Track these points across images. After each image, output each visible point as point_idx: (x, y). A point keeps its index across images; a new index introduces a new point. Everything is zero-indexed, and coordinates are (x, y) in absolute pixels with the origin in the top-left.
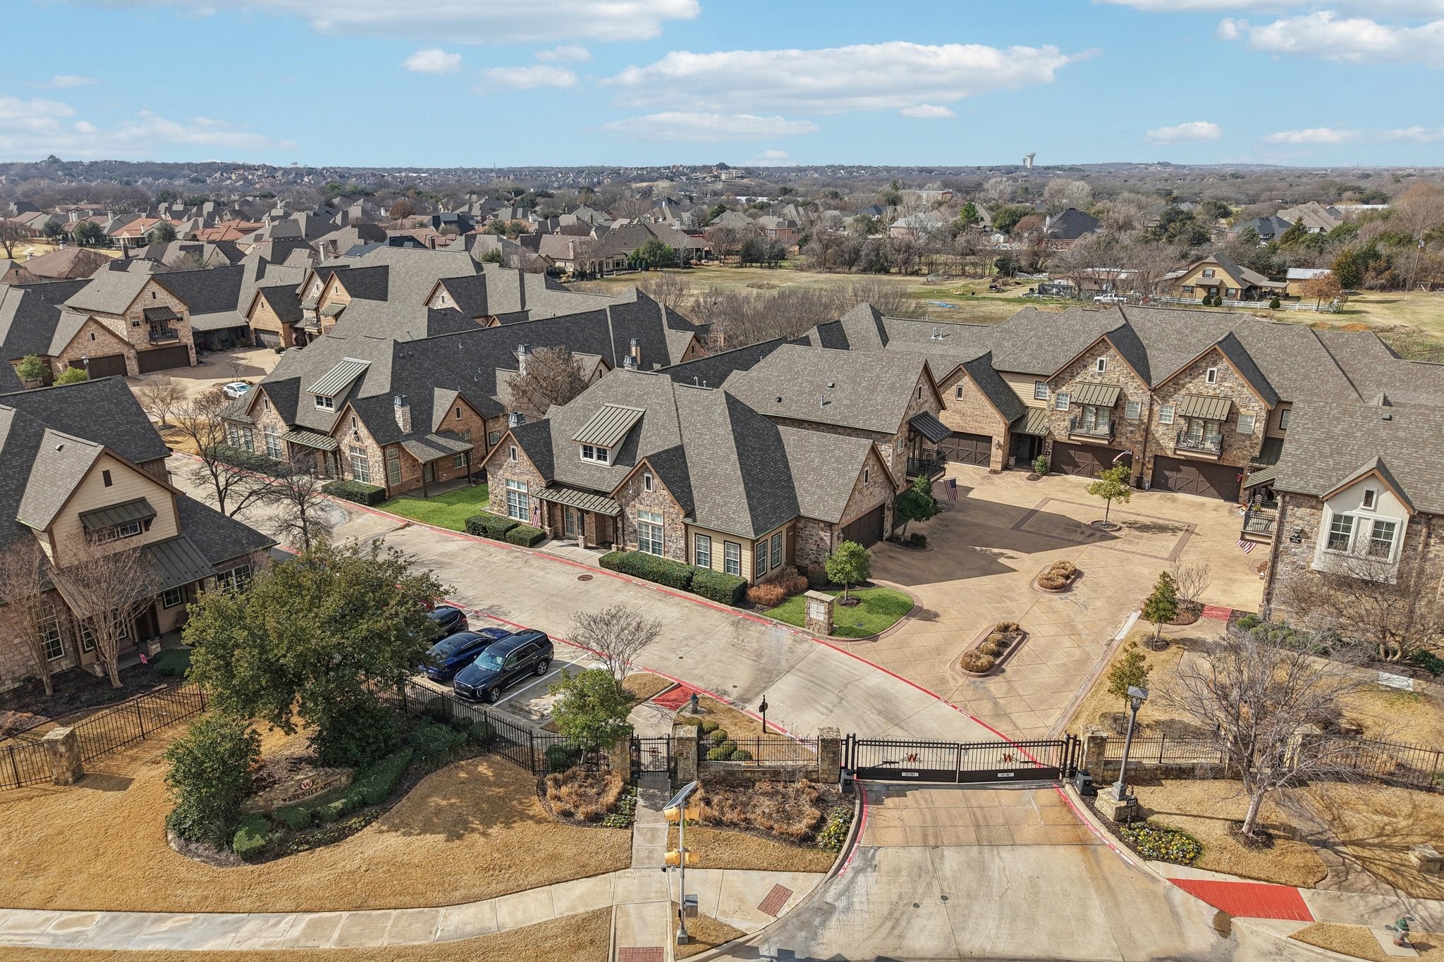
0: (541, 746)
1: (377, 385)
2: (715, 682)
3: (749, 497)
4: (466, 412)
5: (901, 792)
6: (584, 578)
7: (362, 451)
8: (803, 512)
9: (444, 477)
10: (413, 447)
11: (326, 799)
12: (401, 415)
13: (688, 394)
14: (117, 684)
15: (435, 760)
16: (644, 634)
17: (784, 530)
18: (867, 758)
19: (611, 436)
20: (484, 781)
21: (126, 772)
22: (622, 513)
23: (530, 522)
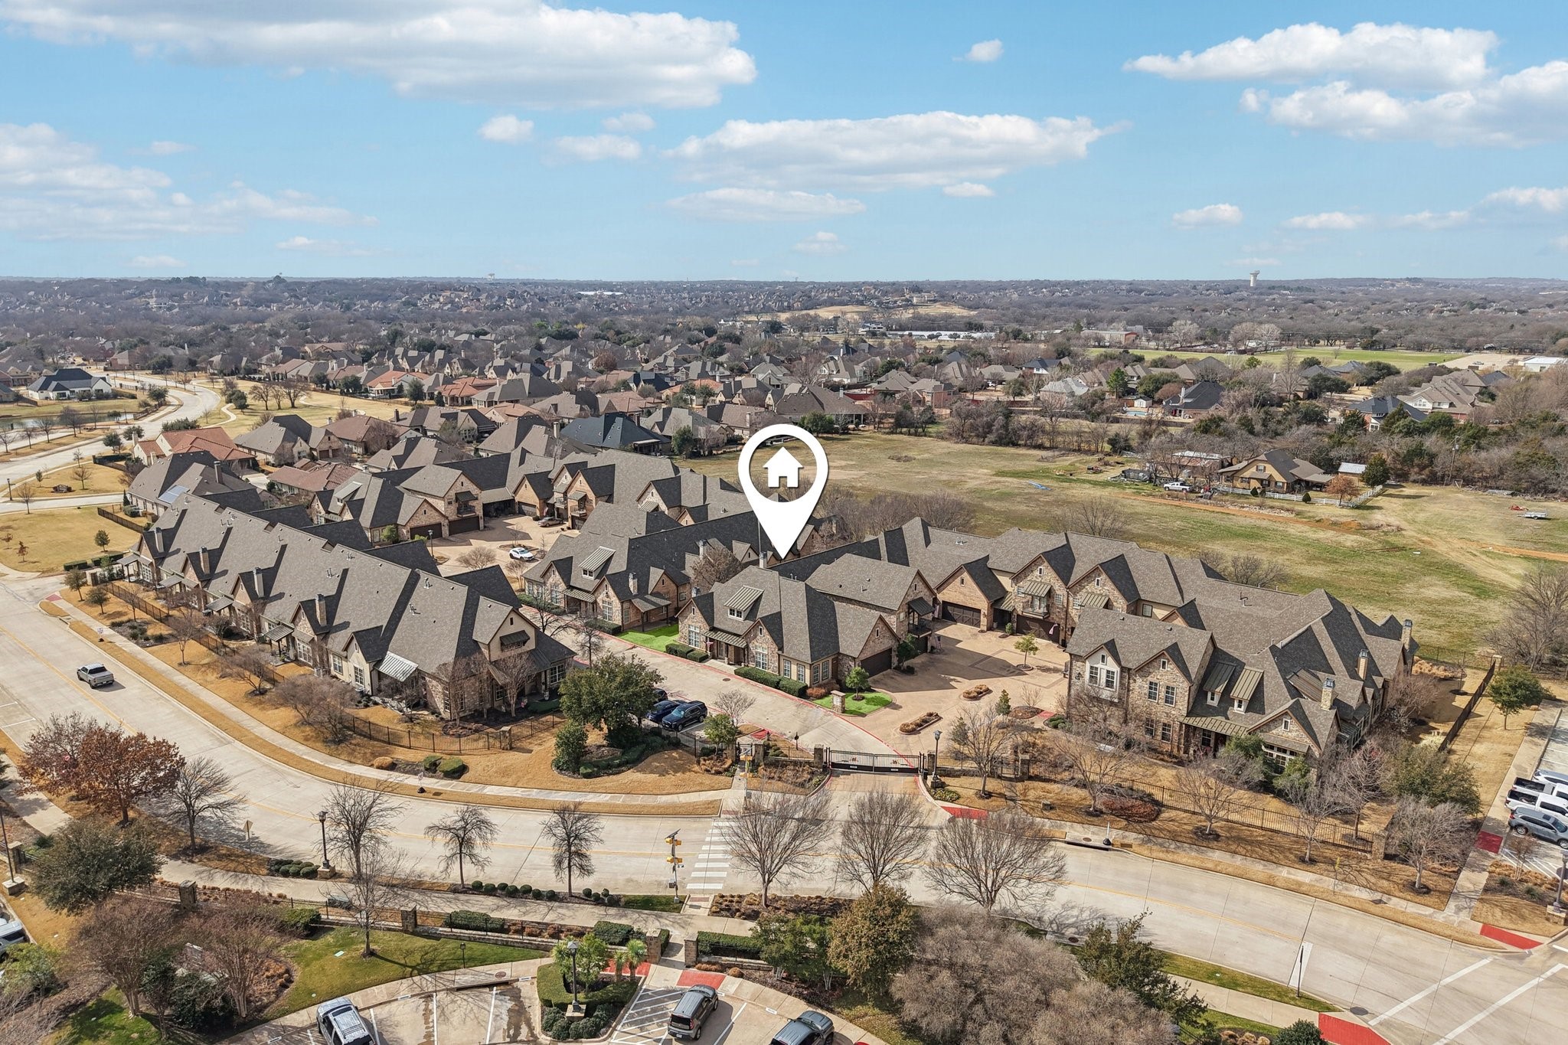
0: (699, 747)
1: (619, 566)
2: (782, 730)
3: (811, 641)
4: (668, 581)
5: (848, 774)
6: (726, 680)
7: (609, 603)
8: (841, 651)
9: (653, 619)
10: (637, 602)
11: (613, 760)
12: (632, 584)
13: (787, 583)
14: (514, 715)
15: (654, 750)
16: (746, 703)
17: (830, 659)
18: (836, 758)
19: (744, 605)
20: (675, 759)
21: (529, 747)
22: (747, 646)
23: (701, 648)
